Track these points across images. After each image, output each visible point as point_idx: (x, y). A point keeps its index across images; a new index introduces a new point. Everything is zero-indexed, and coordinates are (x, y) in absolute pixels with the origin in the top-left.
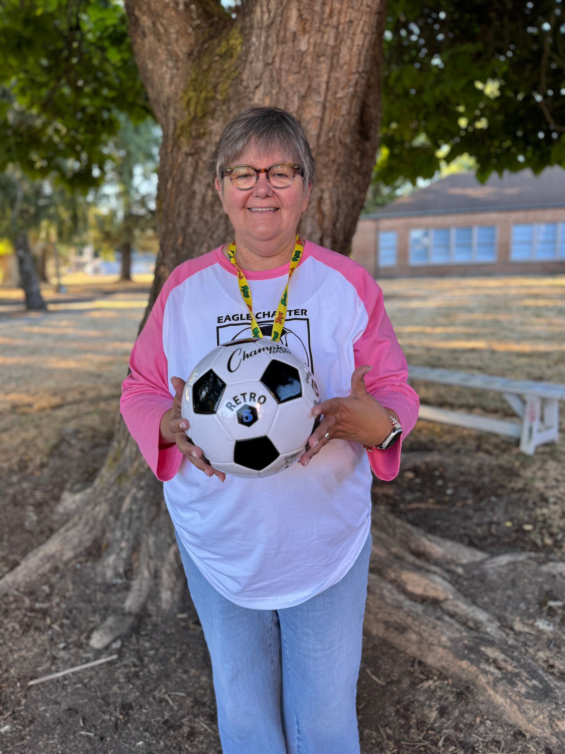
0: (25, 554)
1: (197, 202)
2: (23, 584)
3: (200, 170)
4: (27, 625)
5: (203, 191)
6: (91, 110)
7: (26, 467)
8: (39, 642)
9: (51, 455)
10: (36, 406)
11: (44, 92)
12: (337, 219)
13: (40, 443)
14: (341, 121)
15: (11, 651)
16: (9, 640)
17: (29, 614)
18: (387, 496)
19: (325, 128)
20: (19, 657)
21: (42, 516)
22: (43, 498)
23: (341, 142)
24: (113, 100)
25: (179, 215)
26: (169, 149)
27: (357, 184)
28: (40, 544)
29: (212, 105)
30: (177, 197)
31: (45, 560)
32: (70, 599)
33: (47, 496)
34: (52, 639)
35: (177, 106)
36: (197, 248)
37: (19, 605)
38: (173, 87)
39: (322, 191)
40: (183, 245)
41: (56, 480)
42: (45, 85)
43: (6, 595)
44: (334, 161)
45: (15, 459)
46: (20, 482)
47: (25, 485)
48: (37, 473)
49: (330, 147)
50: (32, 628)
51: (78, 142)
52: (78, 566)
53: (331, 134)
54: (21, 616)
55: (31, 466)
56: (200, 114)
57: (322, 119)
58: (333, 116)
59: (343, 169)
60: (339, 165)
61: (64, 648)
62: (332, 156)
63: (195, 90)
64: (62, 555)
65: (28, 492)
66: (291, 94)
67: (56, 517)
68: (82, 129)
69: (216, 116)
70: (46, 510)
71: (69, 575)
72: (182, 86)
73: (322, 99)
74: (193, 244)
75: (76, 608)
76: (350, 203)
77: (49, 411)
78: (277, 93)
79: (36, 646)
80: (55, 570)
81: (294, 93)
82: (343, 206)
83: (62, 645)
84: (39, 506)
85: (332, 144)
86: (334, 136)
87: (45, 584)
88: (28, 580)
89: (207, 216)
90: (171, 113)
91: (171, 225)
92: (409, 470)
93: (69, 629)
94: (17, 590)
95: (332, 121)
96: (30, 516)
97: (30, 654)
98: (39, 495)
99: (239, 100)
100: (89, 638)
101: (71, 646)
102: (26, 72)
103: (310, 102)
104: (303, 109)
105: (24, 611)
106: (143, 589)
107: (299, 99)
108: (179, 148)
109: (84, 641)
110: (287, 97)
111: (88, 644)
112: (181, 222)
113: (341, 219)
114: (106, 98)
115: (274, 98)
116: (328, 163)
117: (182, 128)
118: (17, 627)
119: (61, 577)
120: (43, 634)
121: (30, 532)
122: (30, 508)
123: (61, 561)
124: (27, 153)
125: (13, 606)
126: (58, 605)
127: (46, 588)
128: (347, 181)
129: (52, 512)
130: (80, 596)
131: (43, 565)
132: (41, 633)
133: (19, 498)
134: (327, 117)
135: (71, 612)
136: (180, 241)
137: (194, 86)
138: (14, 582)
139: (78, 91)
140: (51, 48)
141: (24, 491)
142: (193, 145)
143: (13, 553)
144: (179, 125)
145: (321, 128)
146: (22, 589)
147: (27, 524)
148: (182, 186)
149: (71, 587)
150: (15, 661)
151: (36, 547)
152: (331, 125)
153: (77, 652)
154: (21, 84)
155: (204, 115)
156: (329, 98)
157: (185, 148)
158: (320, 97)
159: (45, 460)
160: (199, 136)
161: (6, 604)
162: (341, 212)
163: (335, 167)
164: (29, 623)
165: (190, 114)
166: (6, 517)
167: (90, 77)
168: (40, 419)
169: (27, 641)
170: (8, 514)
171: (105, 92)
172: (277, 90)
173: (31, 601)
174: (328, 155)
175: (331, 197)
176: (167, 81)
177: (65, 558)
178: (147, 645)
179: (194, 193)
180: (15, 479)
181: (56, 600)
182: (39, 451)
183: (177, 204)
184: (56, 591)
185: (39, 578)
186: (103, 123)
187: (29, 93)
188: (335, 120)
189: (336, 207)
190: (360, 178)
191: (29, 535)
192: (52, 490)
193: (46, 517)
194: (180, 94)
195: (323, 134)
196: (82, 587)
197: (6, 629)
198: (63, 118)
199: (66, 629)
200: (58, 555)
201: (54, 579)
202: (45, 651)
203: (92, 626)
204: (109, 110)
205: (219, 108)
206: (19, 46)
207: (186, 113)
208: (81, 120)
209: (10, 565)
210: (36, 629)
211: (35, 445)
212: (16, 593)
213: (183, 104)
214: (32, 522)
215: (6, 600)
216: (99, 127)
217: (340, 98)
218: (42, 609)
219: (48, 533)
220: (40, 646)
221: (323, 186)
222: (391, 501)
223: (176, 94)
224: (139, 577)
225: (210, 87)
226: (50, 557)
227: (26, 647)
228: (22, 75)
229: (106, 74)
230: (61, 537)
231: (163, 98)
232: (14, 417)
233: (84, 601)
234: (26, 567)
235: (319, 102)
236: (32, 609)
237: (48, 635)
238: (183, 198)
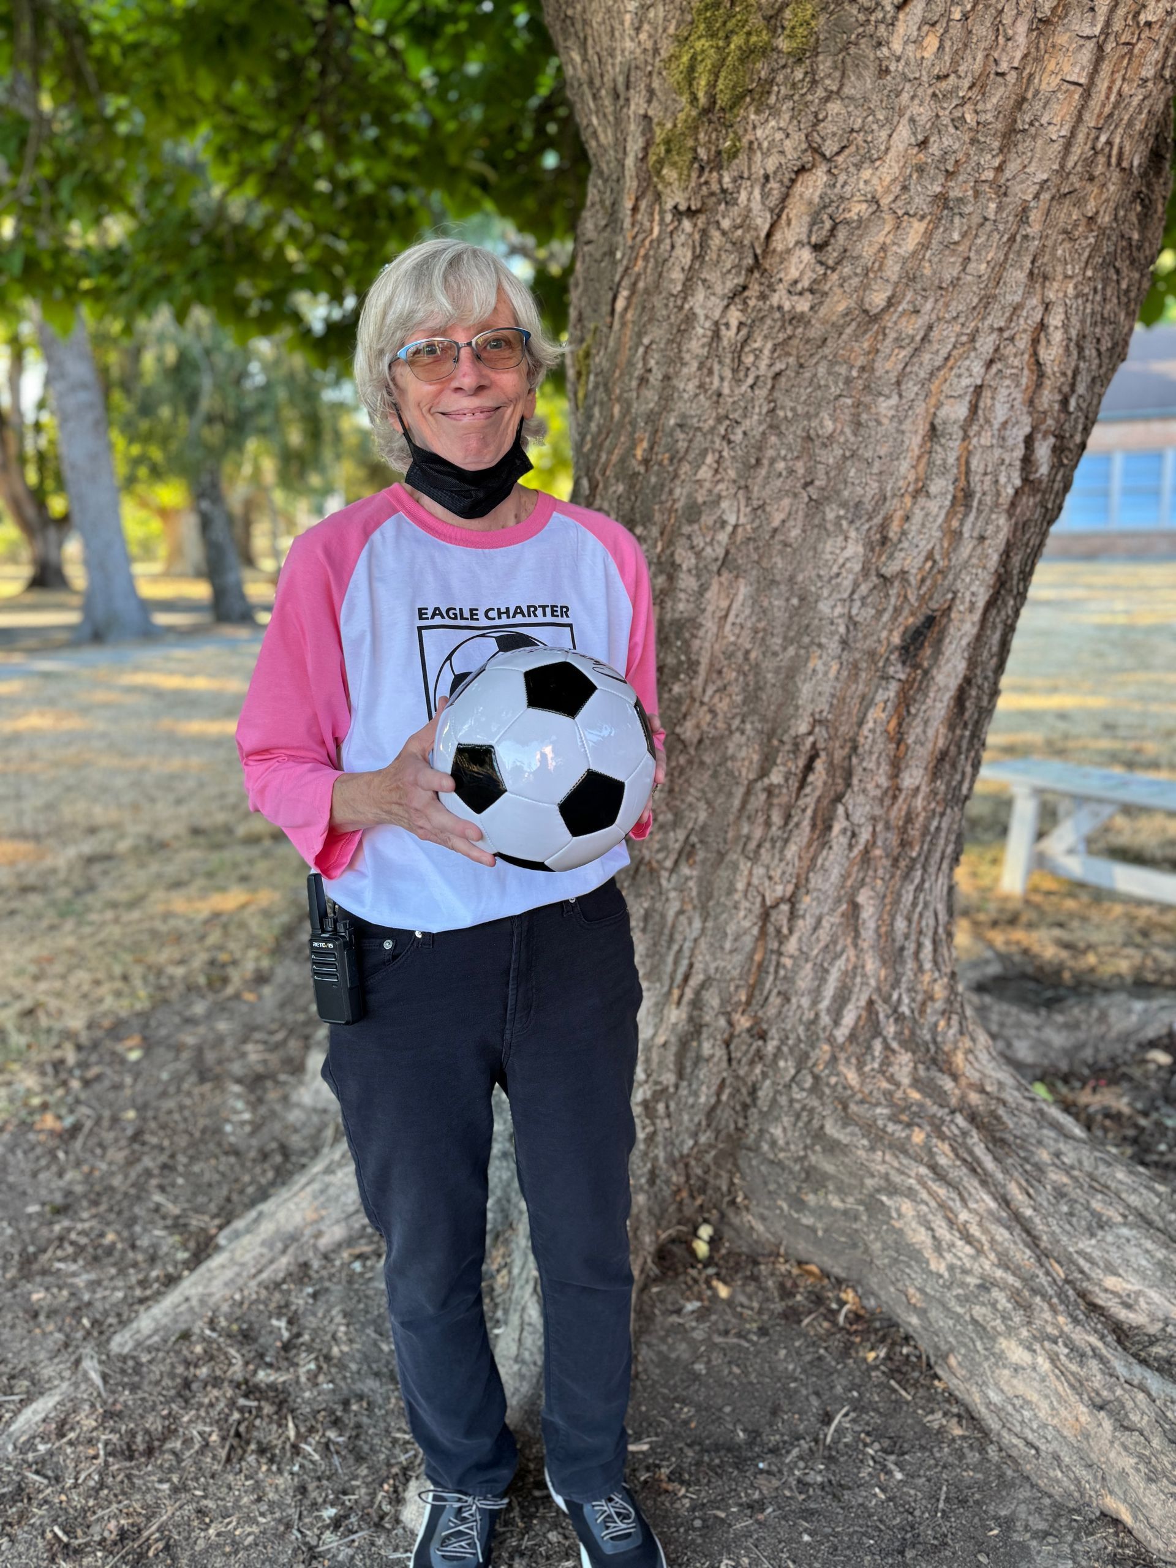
0: (227, 1214)
1: (696, 345)
2: (225, 1308)
3: (711, 255)
4: (238, 1435)
5: (717, 314)
6: (367, 187)
7: (225, 980)
8: (272, 1496)
9: (277, 951)
10: (241, 830)
11: (269, 151)
12: (1073, 389)
13: (255, 925)
14: (1135, 102)
15: (201, 1512)
16: (197, 1479)
17: (242, 1402)
18: (1115, 1117)
19: (1090, 120)
20: (218, 1535)
21: (263, 1110)
22: (265, 1062)
23: (1119, 164)
24: (413, 164)
25: (643, 381)
26: (629, 204)
27: (1127, 291)
28: (263, 1195)
29: (762, 69)
30: (640, 335)
31: (279, 1246)
32: (342, 1366)
33: (274, 1059)
34: (302, 1490)
35: (656, 85)
36: (685, 468)
37: (218, 1373)
38: (643, 36)
39: (1047, 306)
40: (646, 462)
41: (291, 1017)
42: (272, 135)
43: (186, 1336)
44: (1091, 219)
45: (199, 960)
46: (209, 1016)
47: (222, 1026)
48: (249, 997)
49: (1091, 179)
50: (253, 1446)
51: (336, 257)
52: (357, 1266)
53: (1103, 139)
54: (222, 1405)
55: (236, 977)
56: (722, 100)
57: (1087, 92)
58: (1118, 83)
59: (1106, 247)
60: (1102, 230)
61: (336, 1524)
62: (1090, 208)
63: (713, 35)
64: (318, 1235)
65: (229, 1043)
66: (1007, 19)
67: (294, 1116)
68: (345, 232)
69: (772, 99)
70: (272, 1095)
71: (337, 1290)
72: (671, 30)
73: (1097, 30)
74: (676, 458)
75: (360, 1397)
76: (1106, 344)
77: (267, 843)
78: (965, 17)
79: (264, 1508)
80: (302, 1273)
81: (1019, 13)
82: (1090, 351)
83: (329, 1513)
84: (255, 1082)
85: (1099, 170)
86: (1109, 143)
87: (280, 1312)
88: (237, 1297)
89: (722, 379)
90: (637, 104)
91: (617, 410)
92: (1153, 1044)
93: (344, 1458)
94: (212, 1324)
95: (1113, 98)
96: (236, 1112)
97: (247, 1533)
98: (254, 1054)
99: (845, 49)
100: (397, 1499)
101: (353, 1519)
102: (231, 110)
103: (1062, 39)
104: (1038, 60)
105: (229, 1393)
106: (526, 1355)
107: (1031, 30)
108: (658, 196)
109: (386, 1508)
110: (997, 28)
111: (397, 1521)
112: (651, 398)
113: (1081, 389)
114: (398, 161)
115: (956, 30)
116: (1076, 225)
117: (667, 142)
118: (214, 1437)
119: (315, 1296)
120: (280, 1471)
121: (237, 1153)
122: (237, 1088)
123: (315, 1247)
124: (233, 284)
125: (203, 1372)
126: (313, 1378)
127: (282, 1324)
128: (1106, 281)
129: (285, 1099)
130: (366, 1358)
131: (271, 1262)
132: (274, 1468)
133: (210, 1057)
134: (1102, 85)
135: (346, 1403)
136: (639, 453)
137: (709, 23)
138: (202, 1302)
139: (341, 145)
140: (283, 55)
141: (219, 1041)
142: (700, 185)
143: (198, 1210)
144: (659, 135)
145: (1079, 119)
146: (223, 1323)
147: (228, 1128)
148: (657, 301)
149: (343, 1329)
150: (210, 1547)
151: (253, 1203)
152: (1107, 110)
153: (373, 1544)
154: (219, 139)
155: (737, 101)
156: (1117, 26)
157: (676, 197)
158: (1093, 25)
159: (265, 963)
160: (718, 161)
161: (187, 1364)
162: (1082, 365)
163: (1092, 240)
164: (242, 1429)
165: (694, 99)
166: (181, 1108)
167: (366, 118)
168: (251, 862)
169: (239, 1482)
170: (188, 1102)
171: (397, 147)
172: (969, 7)
173: (247, 1363)
174: (1080, 203)
175: (1066, 327)
176: (628, 18)
177: (324, 1242)
178: (553, 1536)
179: (690, 318)
180: (199, 1008)
181: (307, 1365)
182: (252, 942)
183: (641, 350)
184: (306, 1337)
185: (264, 1293)
186: (392, 216)
187: (235, 157)
188: (1120, 94)
189: (1075, 353)
190: (1136, 275)
191: (232, 1159)
192: (284, 1042)
193: (273, 1114)
194: (667, 48)
195: (1081, 137)
196: (370, 1331)
197: (188, 1442)
198: (307, 207)
199: (336, 1460)
200: (308, 1232)
201: (300, 1301)
202: (288, 1526)
203: (403, 1458)
204: (405, 187)
205: (780, 78)
206: (221, 42)
207: (684, 99)
208: (345, 210)
209: (192, 1245)
210: (262, 1451)
211: (242, 925)
212: (208, 1332)
213: (675, 75)
214: (243, 1123)
215: (185, 1352)
216: (382, 224)
217: (1149, 24)
218: (272, 1386)
219: (278, 1159)
220: (271, 1504)
221: (1051, 295)
222: (1131, 1132)
223: (656, 51)
224: (515, 1319)
225: (756, 21)
226: (292, 1239)
227: (237, 1506)
228: (221, 118)
229: (402, 106)
230: (316, 1186)
231: (614, 71)
232: (196, 854)
233: (377, 1375)
234: (232, 1260)
235: (1088, 38)
236: (250, 1389)
237: (292, 1473)
238: (657, 334)
